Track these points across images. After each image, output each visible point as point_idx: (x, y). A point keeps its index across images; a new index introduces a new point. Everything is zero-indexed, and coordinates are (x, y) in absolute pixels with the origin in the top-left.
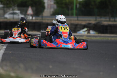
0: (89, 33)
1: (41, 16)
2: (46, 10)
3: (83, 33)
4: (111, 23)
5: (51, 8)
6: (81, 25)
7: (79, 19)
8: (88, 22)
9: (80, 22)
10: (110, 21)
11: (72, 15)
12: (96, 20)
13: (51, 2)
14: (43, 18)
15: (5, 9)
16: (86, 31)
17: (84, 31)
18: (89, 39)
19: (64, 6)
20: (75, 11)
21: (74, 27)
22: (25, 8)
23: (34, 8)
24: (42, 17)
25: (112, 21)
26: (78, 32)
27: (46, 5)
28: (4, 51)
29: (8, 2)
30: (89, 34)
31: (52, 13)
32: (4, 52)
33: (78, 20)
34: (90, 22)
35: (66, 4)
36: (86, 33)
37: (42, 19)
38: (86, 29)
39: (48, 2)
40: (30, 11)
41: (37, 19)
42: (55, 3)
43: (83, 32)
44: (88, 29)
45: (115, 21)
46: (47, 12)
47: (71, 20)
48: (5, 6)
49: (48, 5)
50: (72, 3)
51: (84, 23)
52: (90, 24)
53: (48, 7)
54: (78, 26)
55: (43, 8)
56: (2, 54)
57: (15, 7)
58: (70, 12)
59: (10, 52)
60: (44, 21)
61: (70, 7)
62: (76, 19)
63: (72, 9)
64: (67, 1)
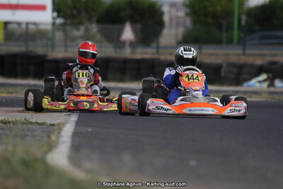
0: (271, 85)
1: (154, 45)
2: (165, 31)
3: (258, 85)
5: (177, 25)
6: (252, 66)
7: (248, 52)
8: (269, 59)
9: (250, 60)
11: (230, 41)
13: (177, 10)
14: (161, 51)
15: (68, 28)
16: (265, 81)
17: (260, 82)
19: (210, 20)
20: (236, 33)
21: (235, 70)
22: (116, 27)
23: (139, 26)
24: (158, 48)
26: (246, 84)
27: (166, 18)
28: (73, 127)
29: (75, 12)
30: (272, 89)
31: (180, 38)
32: (75, 129)
33: (244, 54)
34: (275, 59)
35: (215, 16)
36: (265, 85)
37: (158, 53)
38: (264, 76)
39: (170, 12)
40: (128, 34)
41: (146, 53)
42: (187, 14)
43: (258, 83)
44: (271, 75)
46: (169, 36)
47: (227, 55)
48: (68, 22)
49: (171, 19)
50: (229, 13)
51: (259, 62)
52: (274, 63)
53: (171, 23)
54: (246, 69)
55: (160, 24)
56: (71, 134)
57: (91, 23)
58: (224, 35)
59: (90, 130)
60: (162, 57)
61: (224, 24)
62: (239, 51)
63: (230, 28)
64: (219, 8)
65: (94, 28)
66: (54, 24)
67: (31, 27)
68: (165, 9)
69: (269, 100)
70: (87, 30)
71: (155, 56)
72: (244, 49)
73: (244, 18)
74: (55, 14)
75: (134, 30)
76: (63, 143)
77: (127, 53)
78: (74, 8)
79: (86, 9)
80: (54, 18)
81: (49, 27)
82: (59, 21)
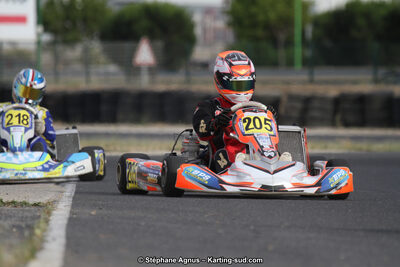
7: (317, 77)
9: (320, 90)
11: (290, 63)
12: (375, 80)
13: (215, 18)
15: (60, 48)
18: (360, 149)
19: (260, 32)
20: (298, 52)
21: (299, 105)
22: (127, 45)
23: (160, 44)
24: (188, 74)
27: (198, 31)
28: (69, 209)
29: (68, 25)
33: (311, 81)
35: (267, 26)
37: (188, 82)
40: (145, 54)
42: (229, 24)
47: (288, 83)
48: (59, 38)
49: (205, 30)
50: (287, 22)
51: (333, 92)
54: (316, 104)
55: (191, 40)
56: (65, 222)
57: (92, 38)
58: (282, 53)
59: (93, 213)
60: (194, 88)
61: (282, 37)
62: (305, 77)
63: (289, 43)
64: (272, 16)
65: (96, 47)
66: (39, 43)
67: (6, 47)
68: (197, 18)
69: (353, 151)
70: (86, 50)
72: (311, 74)
73: (309, 30)
74: (40, 29)
75: (154, 50)
76: (54, 239)
77: (144, 83)
78: (68, 18)
79: (85, 20)
80: (38, 35)
81: (32, 47)
82: (47, 38)
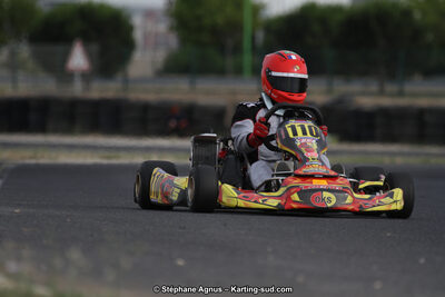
1: (119, 77)
2: (138, 56)
4: (386, 102)
5: (156, 45)
10: (382, 93)
11: (238, 71)
12: (329, 91)
13: (156, 22)
14: (131, 86)
19: (206, 38)
22: (60, 49)
23: (95, 47)
24: (126, 81)
25: (392, 95)
27: (138, 35)
31: (160, 66)
35: (214, 31)
40: (78, 59)
41: (107, 90)
45: (401, 94)
46: (143, 62)
47: (234, 93)
49: (146, 36)
53: (146, 42)
57: (21, 41)
58: (230, 62)
60: (133, 96)
62: (252, 87)
63: (238, 49)
65: (25, 50)
68: (137, 21)
70: (13, 54)
71: (121, 95)
73: (260, 36)
77: (77, 89)
